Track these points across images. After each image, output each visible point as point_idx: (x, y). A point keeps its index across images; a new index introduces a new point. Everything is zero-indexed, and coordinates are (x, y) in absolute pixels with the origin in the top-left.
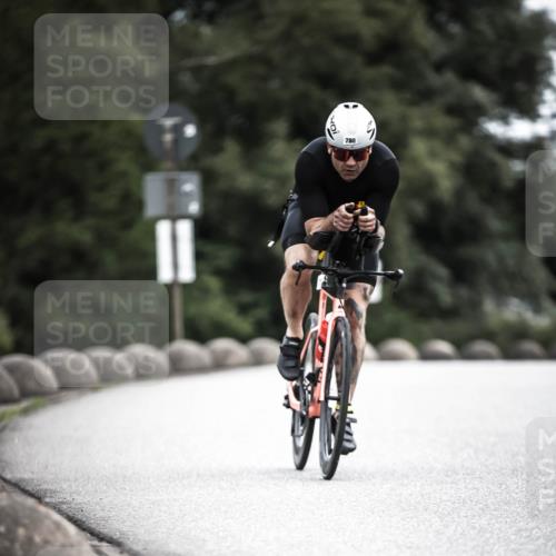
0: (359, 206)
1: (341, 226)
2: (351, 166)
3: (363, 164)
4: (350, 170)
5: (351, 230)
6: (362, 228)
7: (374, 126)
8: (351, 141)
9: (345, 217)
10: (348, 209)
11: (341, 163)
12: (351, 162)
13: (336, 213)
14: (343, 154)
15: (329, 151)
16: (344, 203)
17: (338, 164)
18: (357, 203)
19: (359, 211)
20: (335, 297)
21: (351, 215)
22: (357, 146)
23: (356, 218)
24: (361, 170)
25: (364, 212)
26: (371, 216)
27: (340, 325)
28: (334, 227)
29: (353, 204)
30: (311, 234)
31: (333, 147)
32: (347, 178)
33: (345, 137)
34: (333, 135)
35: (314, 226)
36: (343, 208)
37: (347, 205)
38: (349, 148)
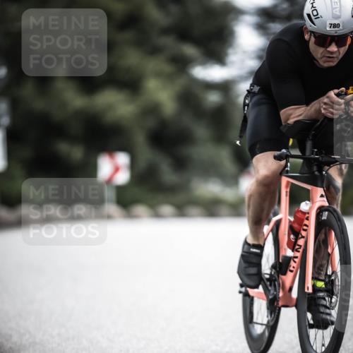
1: (330, 113)
2: (332, 53)
3: (343, 50)
4: (330, 56)
8: (335, 26)
9: (336, 103)
11: (321, 50)
12: (333, 48)
13: (325, 99)
14: (323, 40)
15: (307, 37)
16: (332, 89)
17: (317, 52)
18: (347, 89)
20: (317, 186)
21: (342, 101)
22: (340, 31)
24: (341, 56)
28: (323, 114)
29: (343, 89)
30: (291, 121)
31: (312, 32)
32: (326, 65)
33: (328, 23)
34: (315, 21)
35: (294, 114)
36: (332, 94)
37: (336, 91)
38: (333, 33)
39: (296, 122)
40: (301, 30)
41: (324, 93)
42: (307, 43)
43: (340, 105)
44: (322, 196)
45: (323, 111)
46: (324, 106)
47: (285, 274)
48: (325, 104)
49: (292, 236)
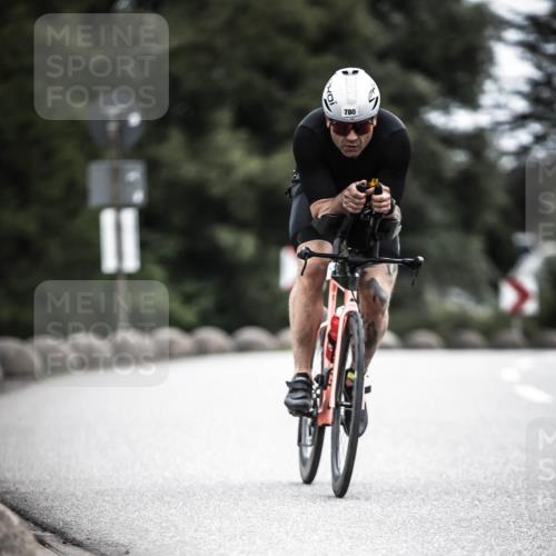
0: (372, 184)
1: (351, 207)
2: (352, 142)
3: (365, 139)
4: (351, 145)
5: (363, 210)
6: (376, 209)
7: (377, 93)
8: (351, 112)
9: (356, 197)
10: (359, 188)
11: (342, 138)
12: (353, 136)
13: (346, 192)
14: (343, 128)
15: (328, 125)
17: (338, 140)
18: (369, 181)
19: (372, 189)
21: (363, 194)
22: (357, 117)
23: (369, 198)
24: (364, 145)
25: (378, 191)
26: (386, 195)
27: (352, 320)
28: (344, 208)
29: (364, 181)
30: (319, 217)
31: (331, 120)
32: (349, 155)
33: (342, 109)
34: (331, 107)
35: (322, 208)
36: (353, 186)
37: (358, 183)
38: (349, 120)
39: (323, 216)
40: (322, 118)
41: (345, 185)
42: (329, 130)
43: (360, 198)
44: (352, 300)
45: (344, 205)
46: (345, 200)
47: (325, 389)
48: (346, 197)
49: (330, 346)
